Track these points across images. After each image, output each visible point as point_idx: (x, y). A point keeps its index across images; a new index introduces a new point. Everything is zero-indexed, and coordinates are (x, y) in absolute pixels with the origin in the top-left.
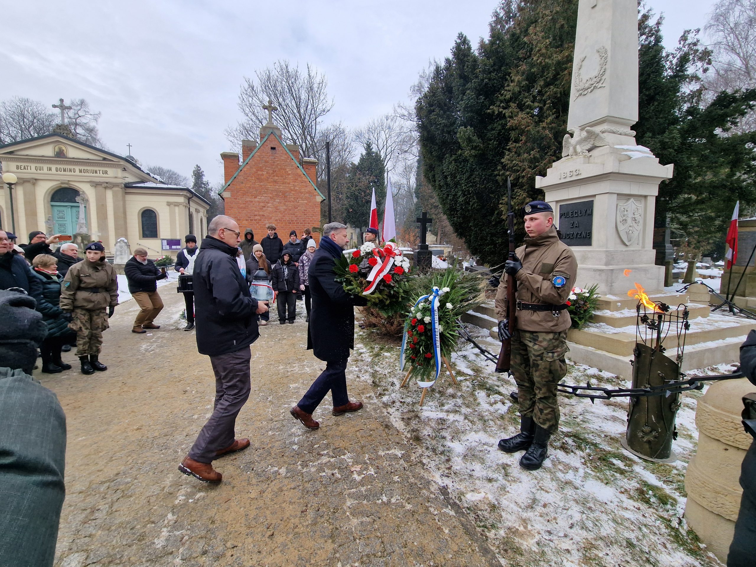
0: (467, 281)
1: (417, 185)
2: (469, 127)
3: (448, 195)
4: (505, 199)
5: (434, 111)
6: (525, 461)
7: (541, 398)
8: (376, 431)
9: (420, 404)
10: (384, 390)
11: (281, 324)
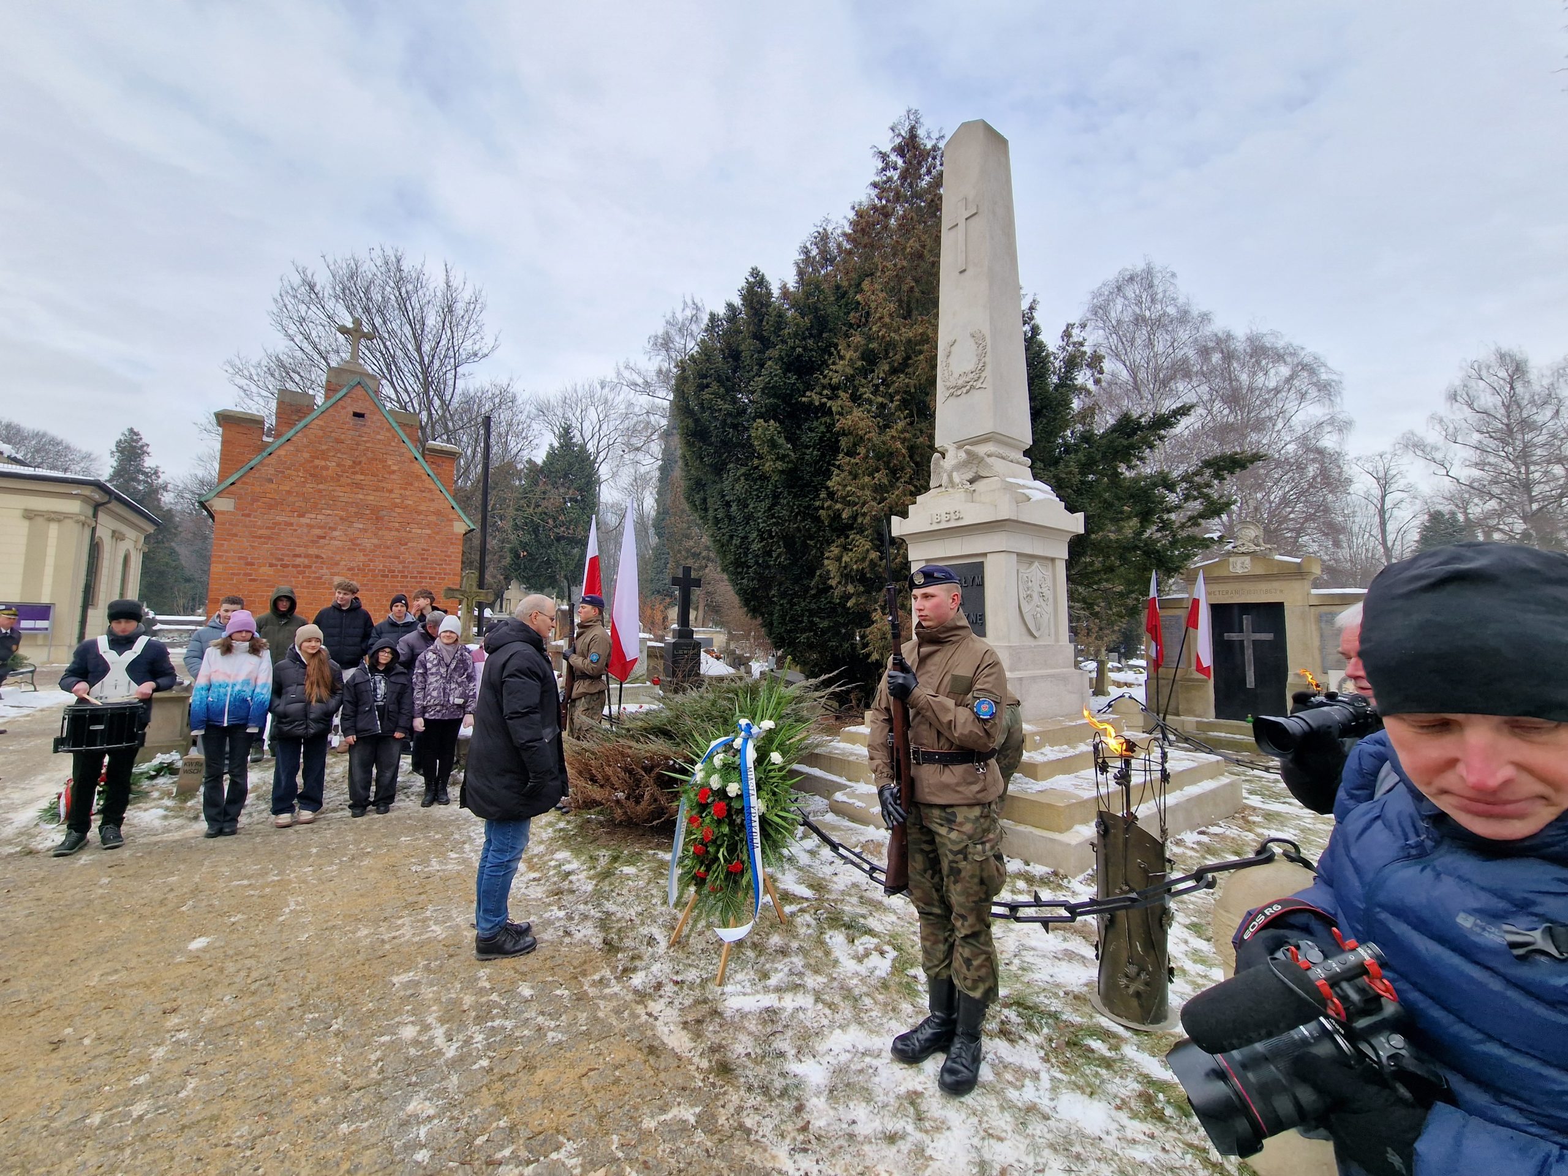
1: (658, 513)
2: (771, 422)
3: (731, 537)
4: (835, 550)
5: (707, 386)
6: (948, 1078)
7: (966, 937)
8: (628, 1068)
9: (718, 981)
10: (633, 958)
11: (354, 816)
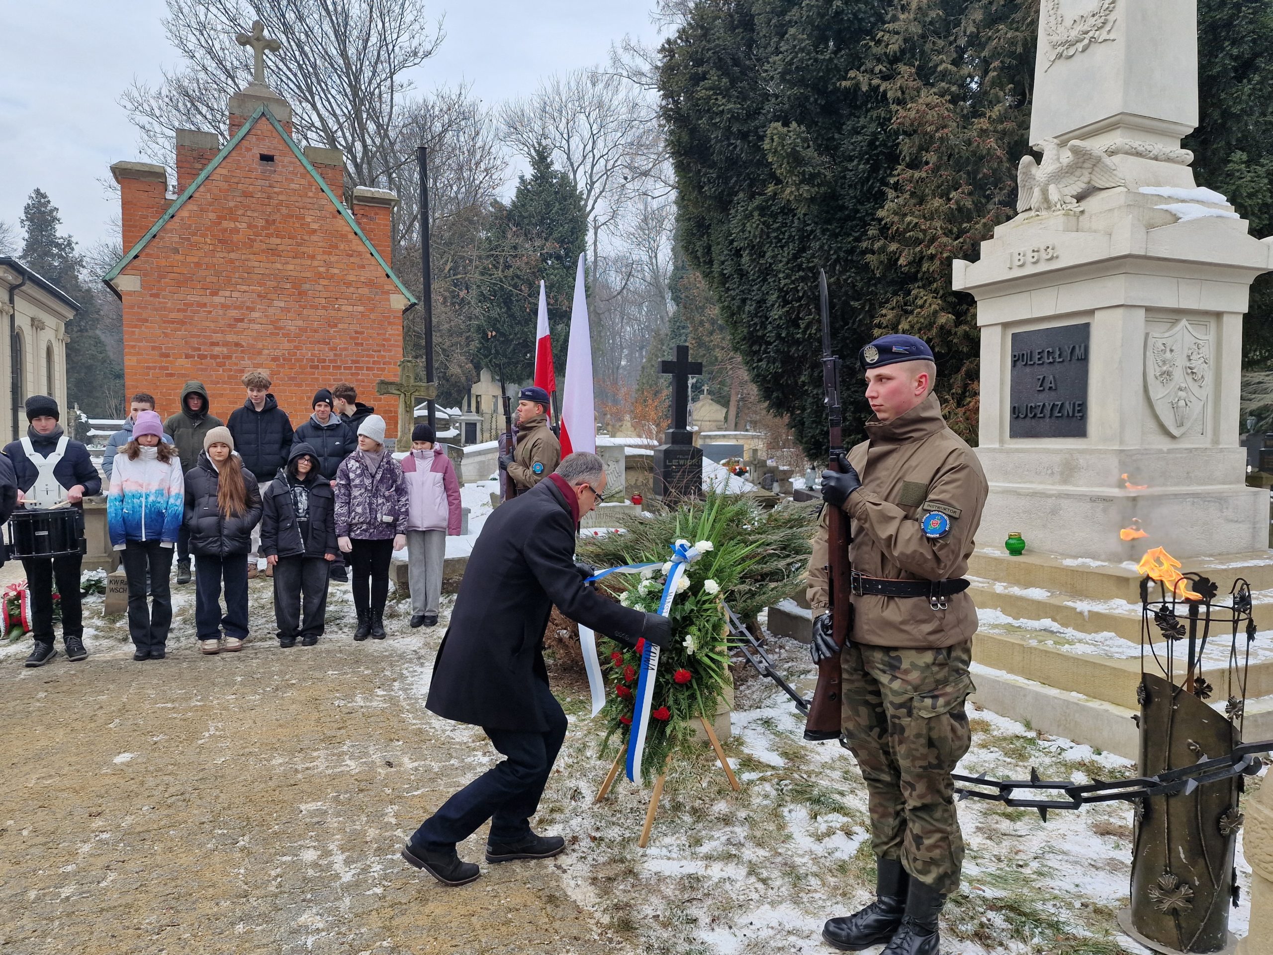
0: (779, 527)
2: (794, 125)
3: (744, 301)
7: (915, 809)
8: (523, 912)
9: (640, 842)
10: (552, 811)
11: (283, 646)
